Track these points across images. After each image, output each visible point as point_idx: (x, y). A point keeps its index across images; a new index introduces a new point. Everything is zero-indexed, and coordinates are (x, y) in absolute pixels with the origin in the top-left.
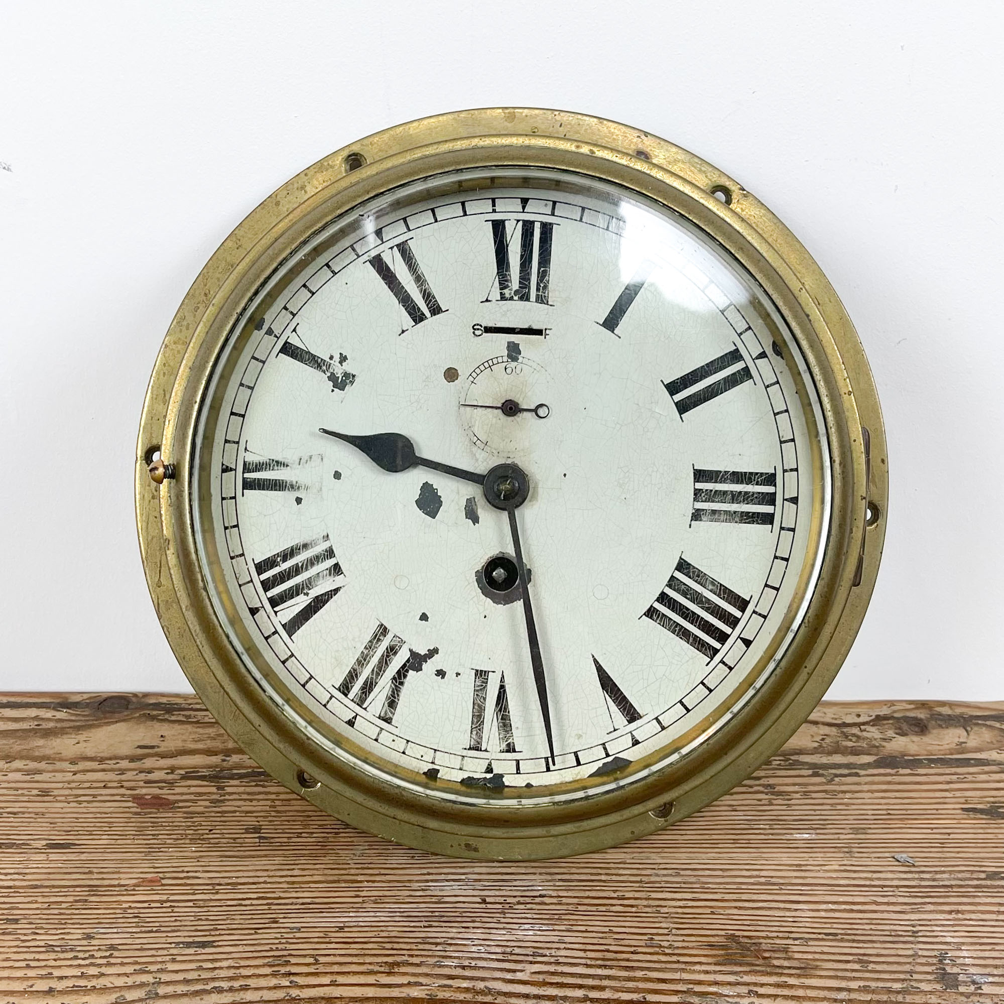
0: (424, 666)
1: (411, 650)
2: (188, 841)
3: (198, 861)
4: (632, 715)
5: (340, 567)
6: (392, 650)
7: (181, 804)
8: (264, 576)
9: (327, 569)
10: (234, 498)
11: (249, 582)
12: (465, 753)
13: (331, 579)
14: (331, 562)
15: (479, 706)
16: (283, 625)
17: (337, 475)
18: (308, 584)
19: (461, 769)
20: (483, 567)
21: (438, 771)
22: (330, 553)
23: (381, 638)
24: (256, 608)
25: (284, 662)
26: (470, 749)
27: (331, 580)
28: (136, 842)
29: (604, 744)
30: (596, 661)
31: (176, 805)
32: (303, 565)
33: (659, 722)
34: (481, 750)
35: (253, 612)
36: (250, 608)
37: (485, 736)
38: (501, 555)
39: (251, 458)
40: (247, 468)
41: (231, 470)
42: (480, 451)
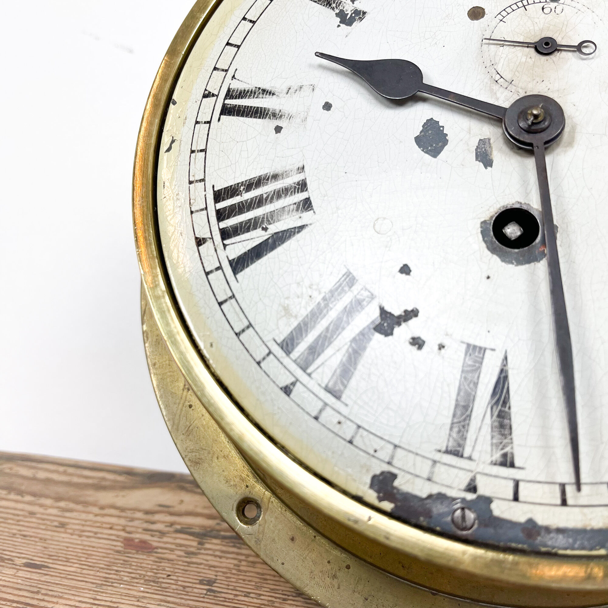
0: (396, 330)
1: (381, 308)
2: (142, 581)
3: (138, 601)
5: (311, 203)
6: (357, 305)
7: (160, 550)
8: (221, 205)
9: (295, 204)
10: (209, 122)
11: (202, 210)
12: (438, 456)
13: (299, 214)
14: (302, 196)
15: (468, 394)
16: (230, 261)
17: (327, 106)
18: (271, 218)
19: (429, 479)
20: (492, 217)
21: (394, 476)
22: (302, 186)
23: (346, 289)
24: (204, 239)
25: (220, 304)
26: (447, 452)
27: (297, 216)
28: (98, 574)
31: (156, 550)
32: (267, 197)
34: (462, 456)
35: (200, 242)
36: (196, 238)
37: (471, 435)
38: (517, 206)
39: (236, 85)
40: (229, 94)
41: (213, 95)
42: (501, 89)
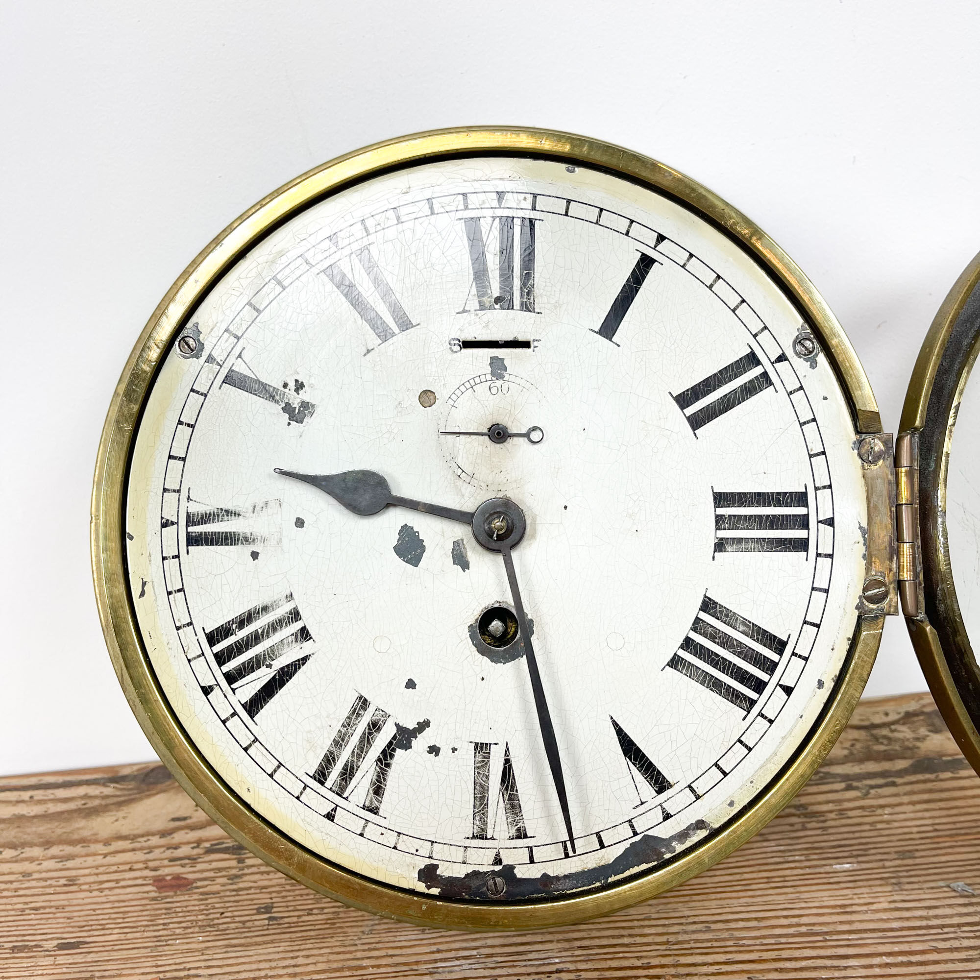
0: (414, 742)
1: (397, 725)
2: (197, 929)
3: (203, 954)
4: (661, 784)
5: (308, 632)
6: (375, 726)
7: (199, 884)
8: (218, 648)
9: (293, 635)
10: (178, 556)
11: (199, 656)
12: (468, 843)
13: (299, 645)
14: (297, 626)
15: (482, 786)
16: (243, 705)
17: (300, 523)
18: (272, 653)
19: (464, 863)
20: (477, 620)
21: (437, 866)
22: (295, 615)
23: (361, 712)
24: (210, 687)
25: (246, 749)
26: (474, 837)
27: (298, 648)
28: (146, 934)
29: (630, 821)
30: (615, 724)
31: (195, 885)
32: (263, 632)
33: (692, 790)
34: (486, 839)
35: (207, 691)
36: (203, 688)
37: (490, 821)
38: (497, 605)
39: (196, 508)
40: (191, 520)
41: (173, 523)
42: (465, 485)
